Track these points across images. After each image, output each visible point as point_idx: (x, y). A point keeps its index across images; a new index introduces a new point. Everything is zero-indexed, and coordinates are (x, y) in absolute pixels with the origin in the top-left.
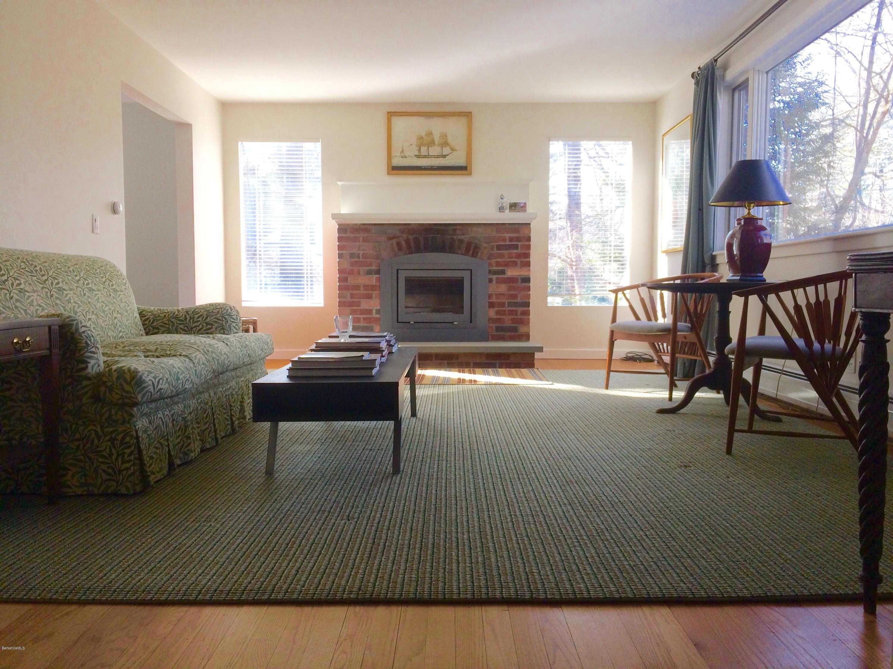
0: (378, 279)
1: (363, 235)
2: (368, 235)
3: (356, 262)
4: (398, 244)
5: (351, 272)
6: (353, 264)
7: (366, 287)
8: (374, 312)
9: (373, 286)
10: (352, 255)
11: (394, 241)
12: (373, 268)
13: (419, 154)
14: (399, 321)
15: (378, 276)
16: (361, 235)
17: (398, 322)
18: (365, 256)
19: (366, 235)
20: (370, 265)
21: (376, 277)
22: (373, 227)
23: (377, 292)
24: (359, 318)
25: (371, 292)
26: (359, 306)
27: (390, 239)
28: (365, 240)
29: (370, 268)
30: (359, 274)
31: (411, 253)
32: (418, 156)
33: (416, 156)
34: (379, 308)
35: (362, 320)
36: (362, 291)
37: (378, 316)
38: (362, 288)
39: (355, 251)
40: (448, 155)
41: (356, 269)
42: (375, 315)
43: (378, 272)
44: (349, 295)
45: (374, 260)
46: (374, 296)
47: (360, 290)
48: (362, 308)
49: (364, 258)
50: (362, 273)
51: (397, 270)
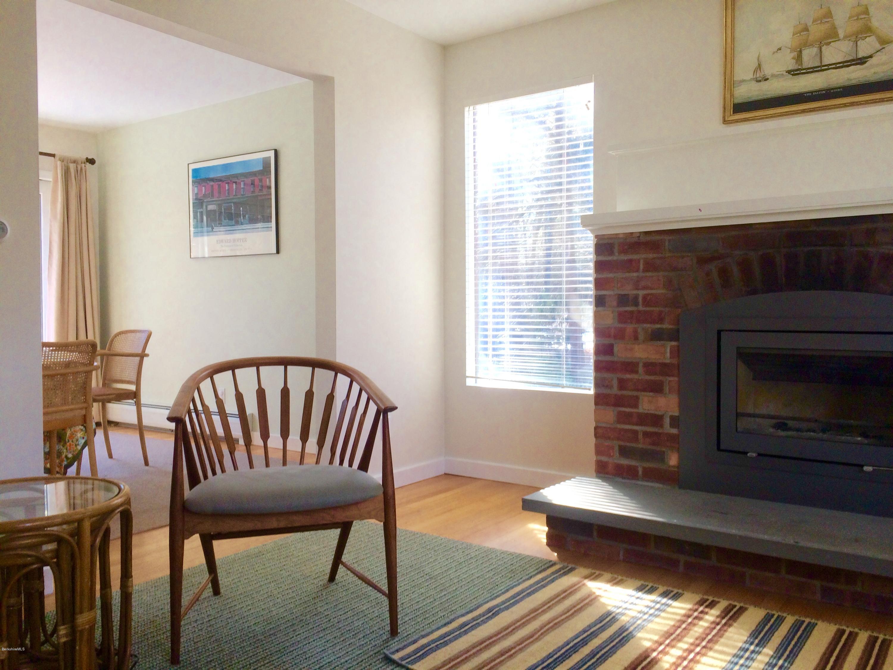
0: (676, 352)
1: (644, 256)
2: (655, 255)
3: (632, 312)
4: (724, 273)
5: (620, 335)
6: (622, 317)
7: (650, 367)
8: (667, 421)
9: (664, 365)
10: (623, 300)
11: (713, 267)
12: (666, 326)
13: (796, 67)
14: (722, 447)
15: (674, 343)
16: (641, 256)
17: (719, 449)
18: (647, 301)
19: (651, 256)
20: (661, 320)
21: (672, 347)
22: (667, 238)
23: (671, 379)
24: (635, 432)
25: (661, 378)
26: (636, 406)
27: (702, 261)
28: (650, 266)
29: (658, 326)
30: (636, 338)
31: (754, 292)
32: (794, 73)
33: (789, 72)
34: (677, 414)
35: (640, 436)
36: (641, 375)
37: (674, 431)
38: (641, 369)
39: (629, 290)
40: (871, 57)
41: (630, 328)
42: (668, 429)
43: (674, 335)
44: (615, 383)
45: (667, 309)
46: (666, 389)
47: (637, 372)
48: (640, 410)
49: (646, 306)
50: (641, 337)
51: (719, 332)
